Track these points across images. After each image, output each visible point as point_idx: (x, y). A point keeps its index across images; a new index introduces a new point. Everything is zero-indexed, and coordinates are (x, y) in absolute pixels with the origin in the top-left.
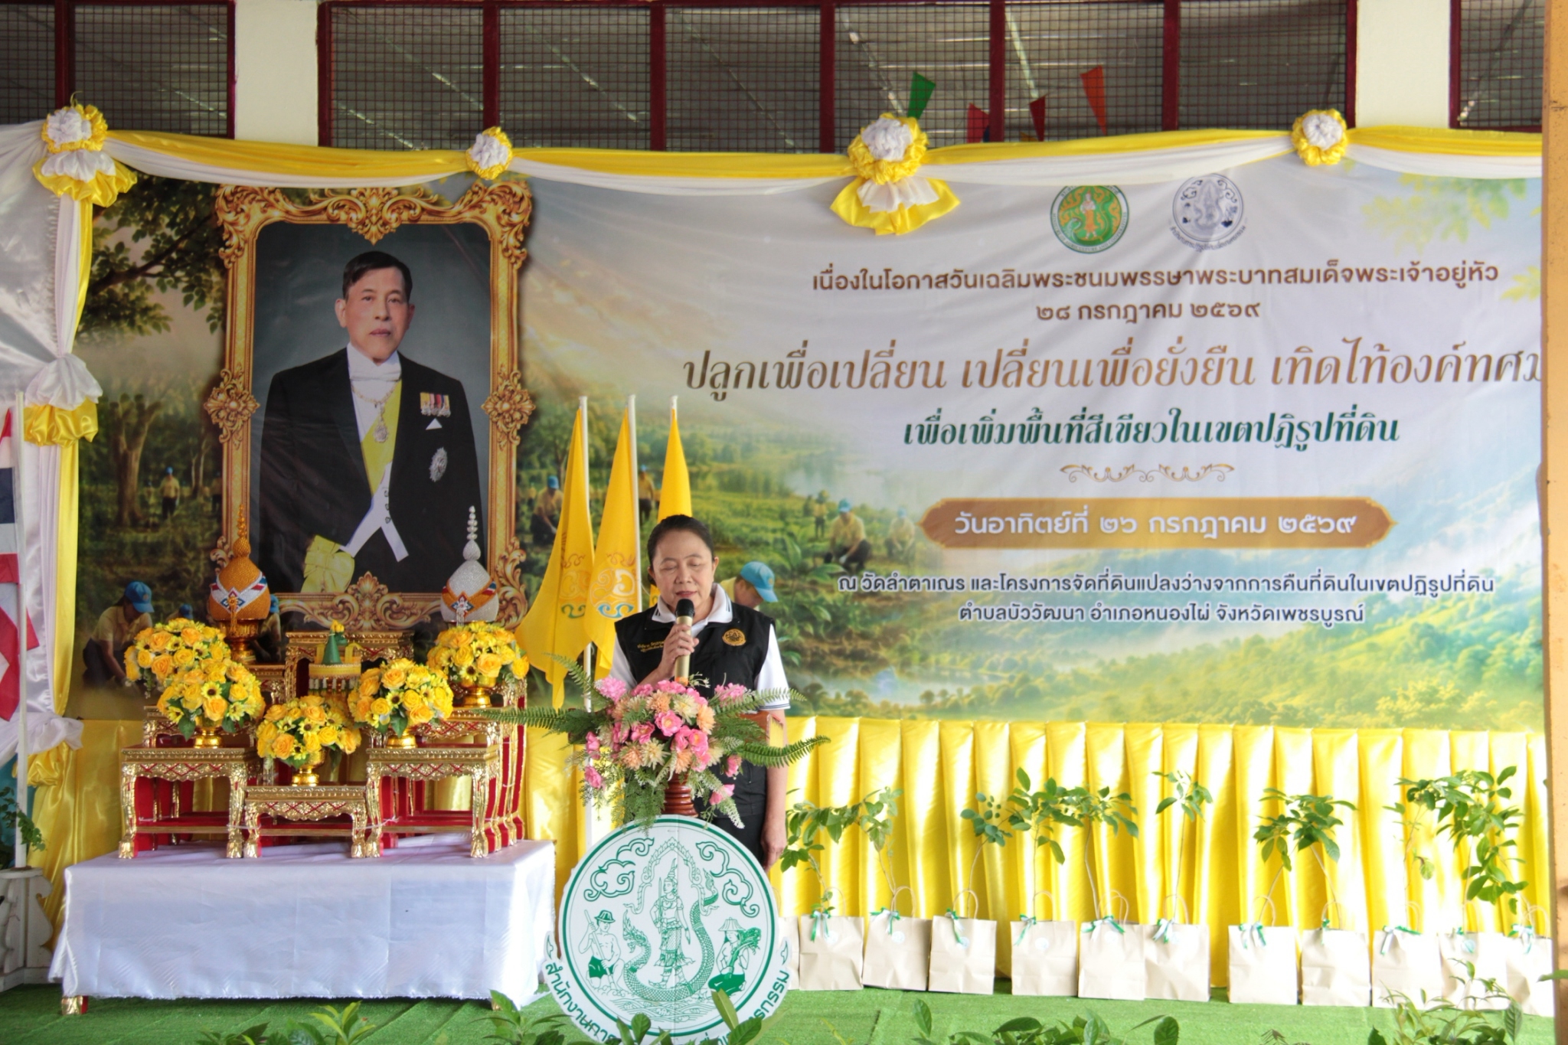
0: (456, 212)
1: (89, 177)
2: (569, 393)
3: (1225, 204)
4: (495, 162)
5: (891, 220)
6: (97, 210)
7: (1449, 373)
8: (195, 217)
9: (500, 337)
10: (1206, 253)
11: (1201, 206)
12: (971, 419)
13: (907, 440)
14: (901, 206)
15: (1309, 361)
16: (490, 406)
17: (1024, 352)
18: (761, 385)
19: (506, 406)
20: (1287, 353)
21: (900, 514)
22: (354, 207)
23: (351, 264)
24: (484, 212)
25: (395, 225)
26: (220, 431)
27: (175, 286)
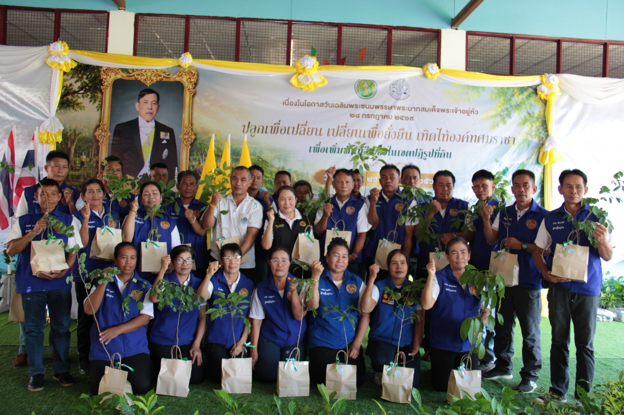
0: (174, 78)
1: (62, 63)
2: (207, 133)
3: (405, 88)
4: (187, 62)
5: (308, 86)
6: (65, 73)
7: (465, 140)
8: (94, 76)
9: (186, 116)
10: (399, 101)
11: (398, 87)
12: (330, 145)
13: (310, 151)
14: (311, 82)
15: (427, 134)
16: (182, 137)
17: (346, 127)
18: (266, 132)
19: (187, 137)
20: (421, 131)
21: (307, 173)
22: (143, 75)
23: (141, 92)
24: (183, 78)
25: (155, 81)
26: (99, 142)
27: (87, 97)
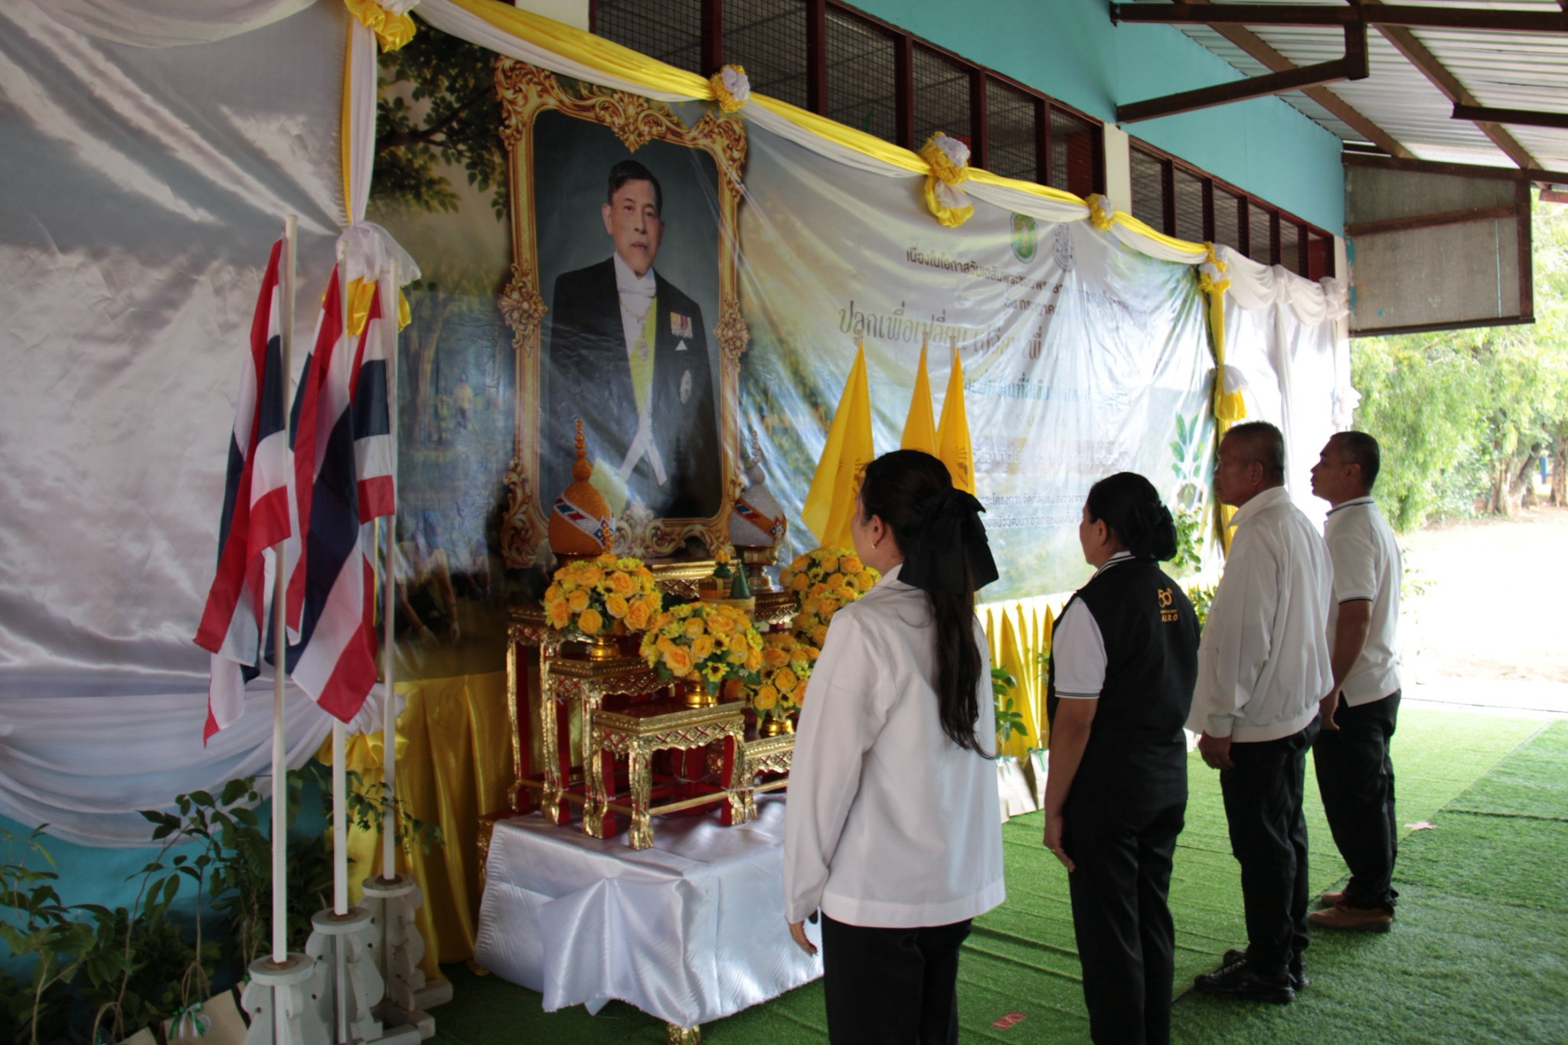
0: (694, 137)
2: (775, 325)
3: (1070, 244)
8: (475, 86)
9: (725, 266)
11: (1062, 242)
12: (978, 375)
16: (719, 332)
17: (999, 329)
18: (881, 334)
19: (731, 333)
22: (616, 112)
23: (613, 170)
24: (714, 142)
25: (648, 138)
26: (513, 335)
27: (458, 161)
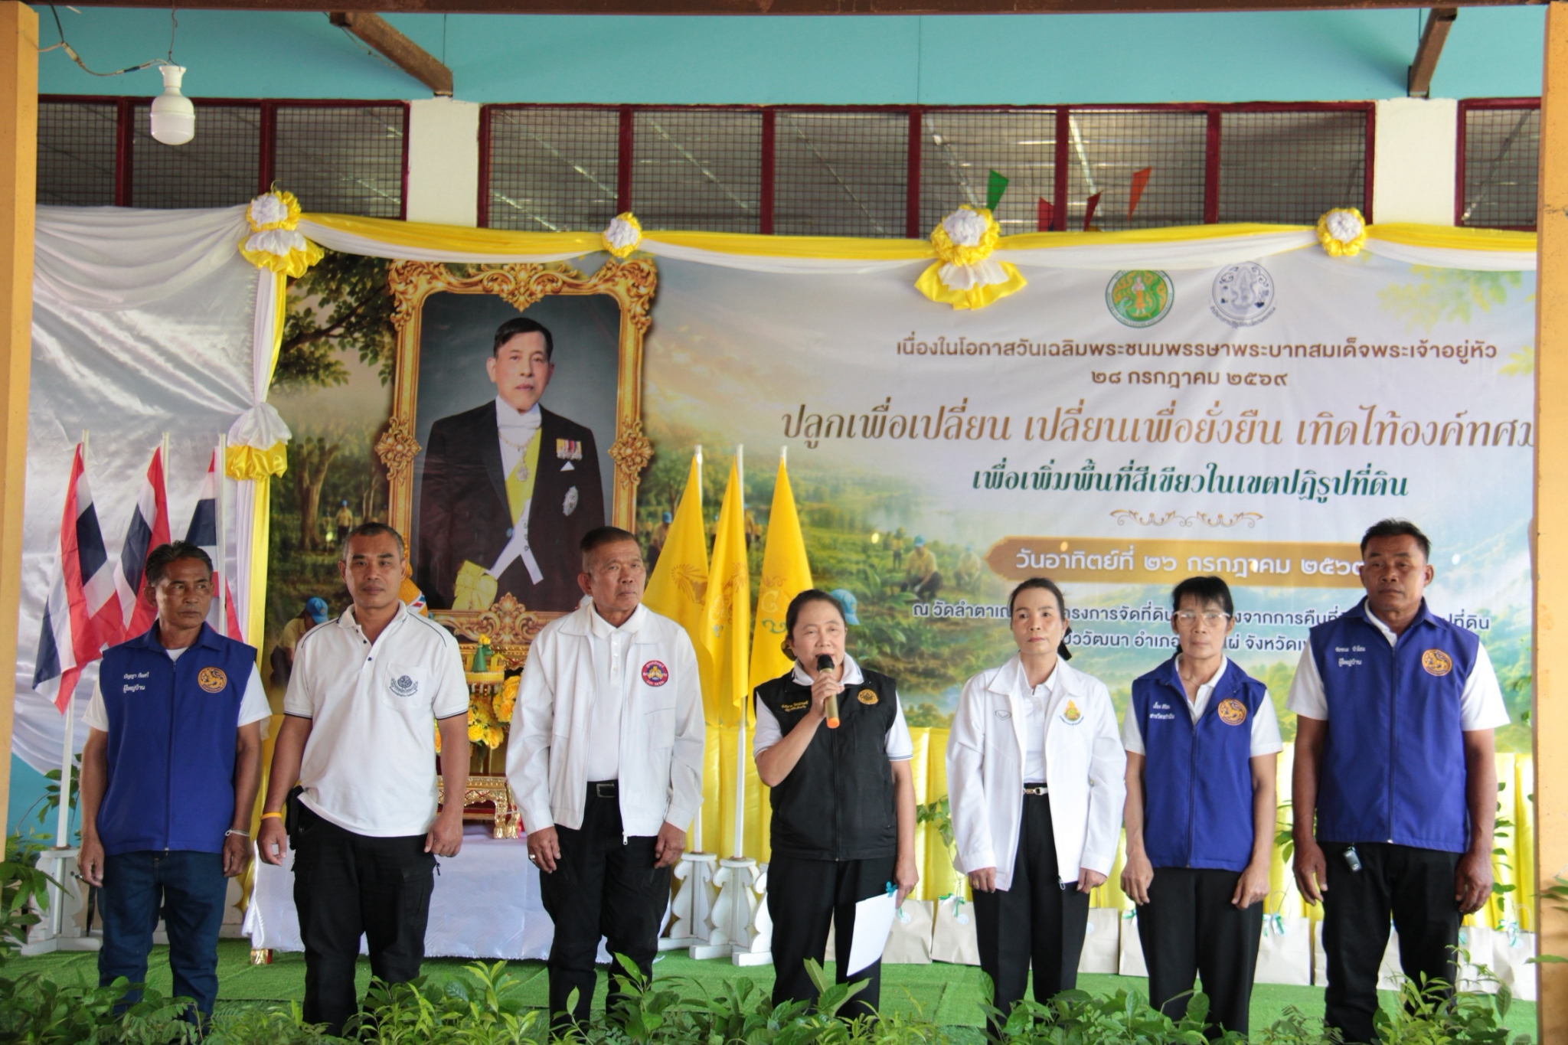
0: (593, 285)
1: (284, 253)
2: (685, 440)
3: (1258, 288)
4: (626, 243)
5: (967, 297)
6: (290, 280)
7: (1452, 437)
8: (372, 288)
9: (626, 392)
10: (1241, 330)
11: (1237, 288)
12: (1032, 468)
13: (975, 485)
14: (976, 286)
15: (1330, 425)
16: (615, 451)
17: (1080, 411)
18: (849, 434)
19: (629, 451)
20: (1311, 417)
21: (968, 549)
22: (506, 280)
23: (501, 329)
24: (616, 284)
25: (540, 296)
26: (388, 470)
27: (353, 346)
